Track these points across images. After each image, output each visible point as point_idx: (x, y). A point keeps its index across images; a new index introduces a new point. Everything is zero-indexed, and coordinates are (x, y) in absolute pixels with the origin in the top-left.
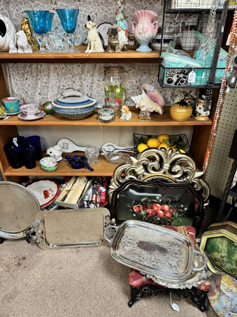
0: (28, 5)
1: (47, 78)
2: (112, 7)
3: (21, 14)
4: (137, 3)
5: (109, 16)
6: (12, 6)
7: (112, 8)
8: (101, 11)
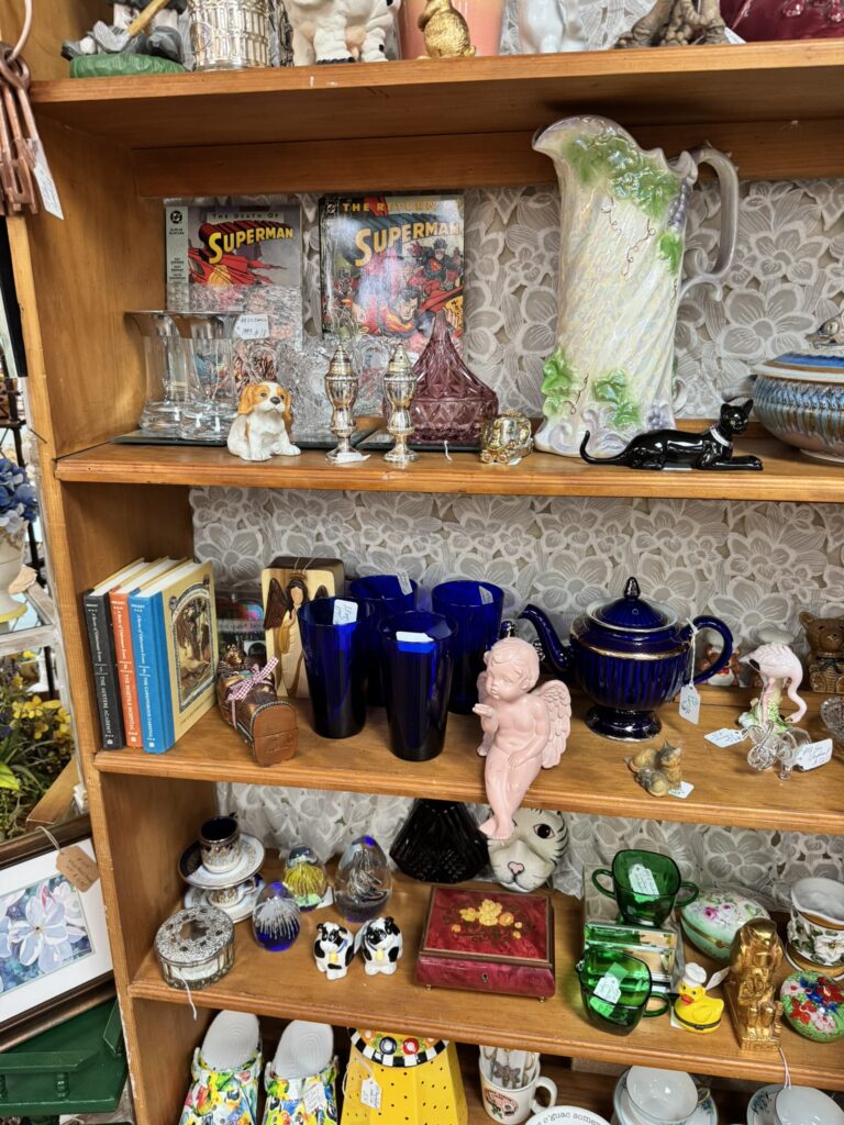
2: (688, 539)
5: (667, 568)
6: (279, 515)
7: (684, 542)
8: (636, 550)
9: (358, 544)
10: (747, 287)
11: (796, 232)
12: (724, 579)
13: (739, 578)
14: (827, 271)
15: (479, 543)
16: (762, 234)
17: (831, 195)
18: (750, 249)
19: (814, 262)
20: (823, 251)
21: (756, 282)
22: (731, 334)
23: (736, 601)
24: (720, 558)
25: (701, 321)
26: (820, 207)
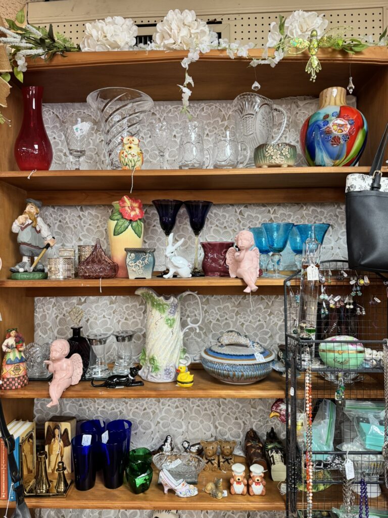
9: (95, 407)
10: (216, 321)
11: (228, 306)
12: (220, 415)
13: (225, 414)
14: (238, 317)
15: (138, 405)
16: (219, 306)
17: (236, 297)
18: (216, 311)
19: (234, 314)
20: (236, 312)
21: (218, 320)
22: (213, 335)
23: (225, 423)
24: (218, 407)
25: (204, 331)
26: (233, 300)
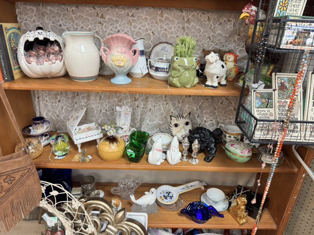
0: (67, 17)
1: (86, 100)
2: (174, 26)
3: (58, 27)
4: (204, 22)
5: (168, 35)
6: (47, 17)
8: (159, 30)
15: (113, 27)
24: (183, 32)
